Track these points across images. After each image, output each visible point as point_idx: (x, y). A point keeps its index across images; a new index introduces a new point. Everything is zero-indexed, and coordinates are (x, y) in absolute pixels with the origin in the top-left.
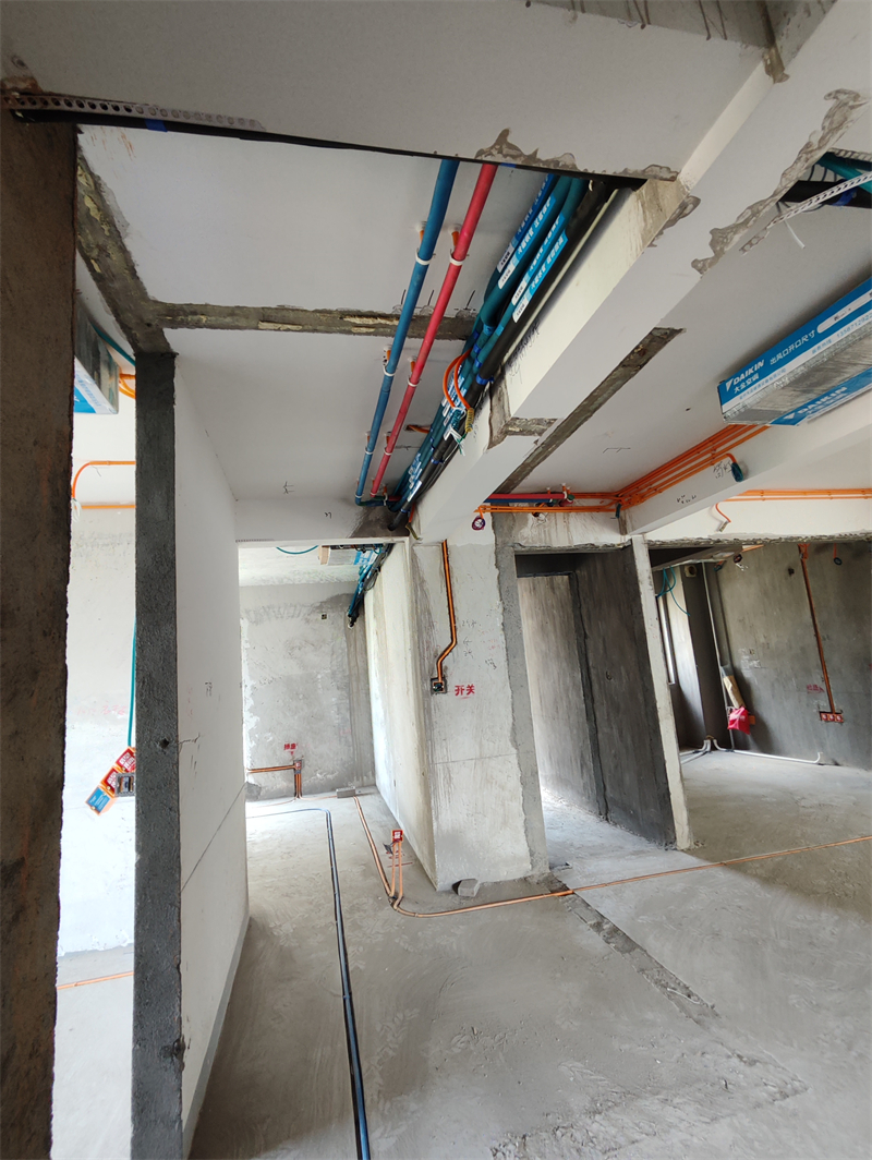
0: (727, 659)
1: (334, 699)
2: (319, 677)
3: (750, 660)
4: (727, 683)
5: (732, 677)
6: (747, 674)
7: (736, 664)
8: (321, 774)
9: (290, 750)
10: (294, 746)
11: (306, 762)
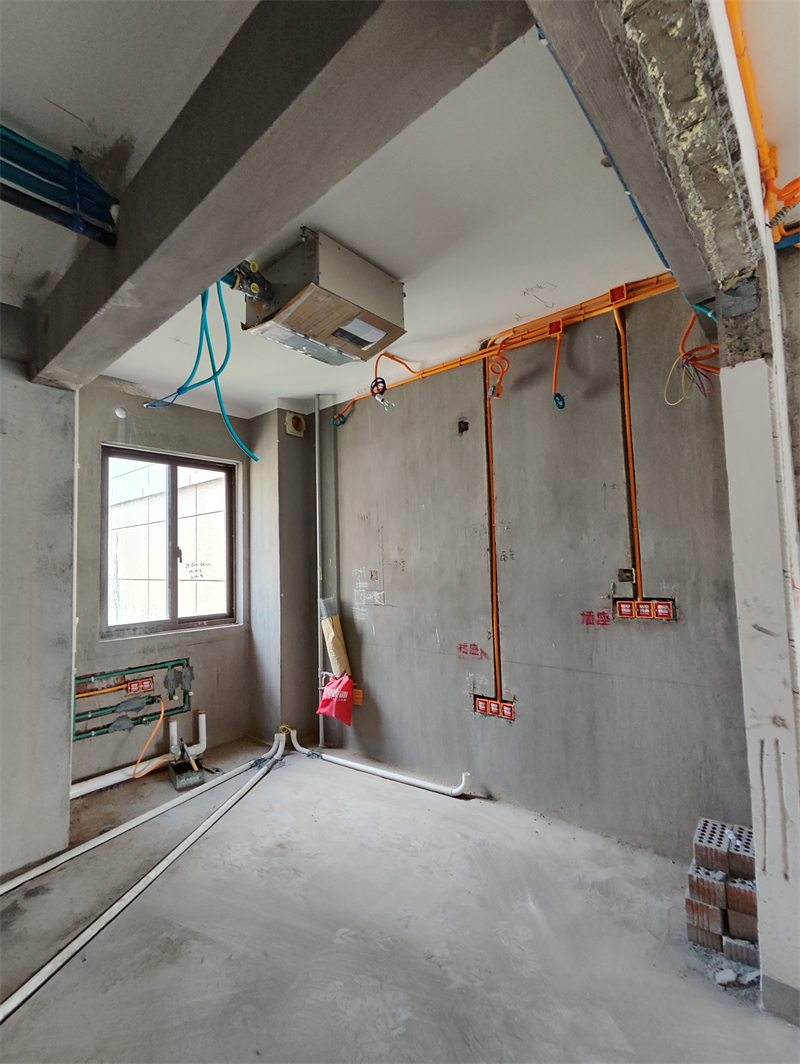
0: (332, 585)
3: (369, 590)
4: (327, 629)
5: (337, 618)
6: (361, 615)
7: (346, 596)
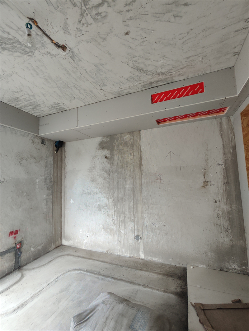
1: (44, 196)
2: (37, 181)
8: (34, 248)
9: (13, 236)
10: (16, 232)
11: (25, 242)
